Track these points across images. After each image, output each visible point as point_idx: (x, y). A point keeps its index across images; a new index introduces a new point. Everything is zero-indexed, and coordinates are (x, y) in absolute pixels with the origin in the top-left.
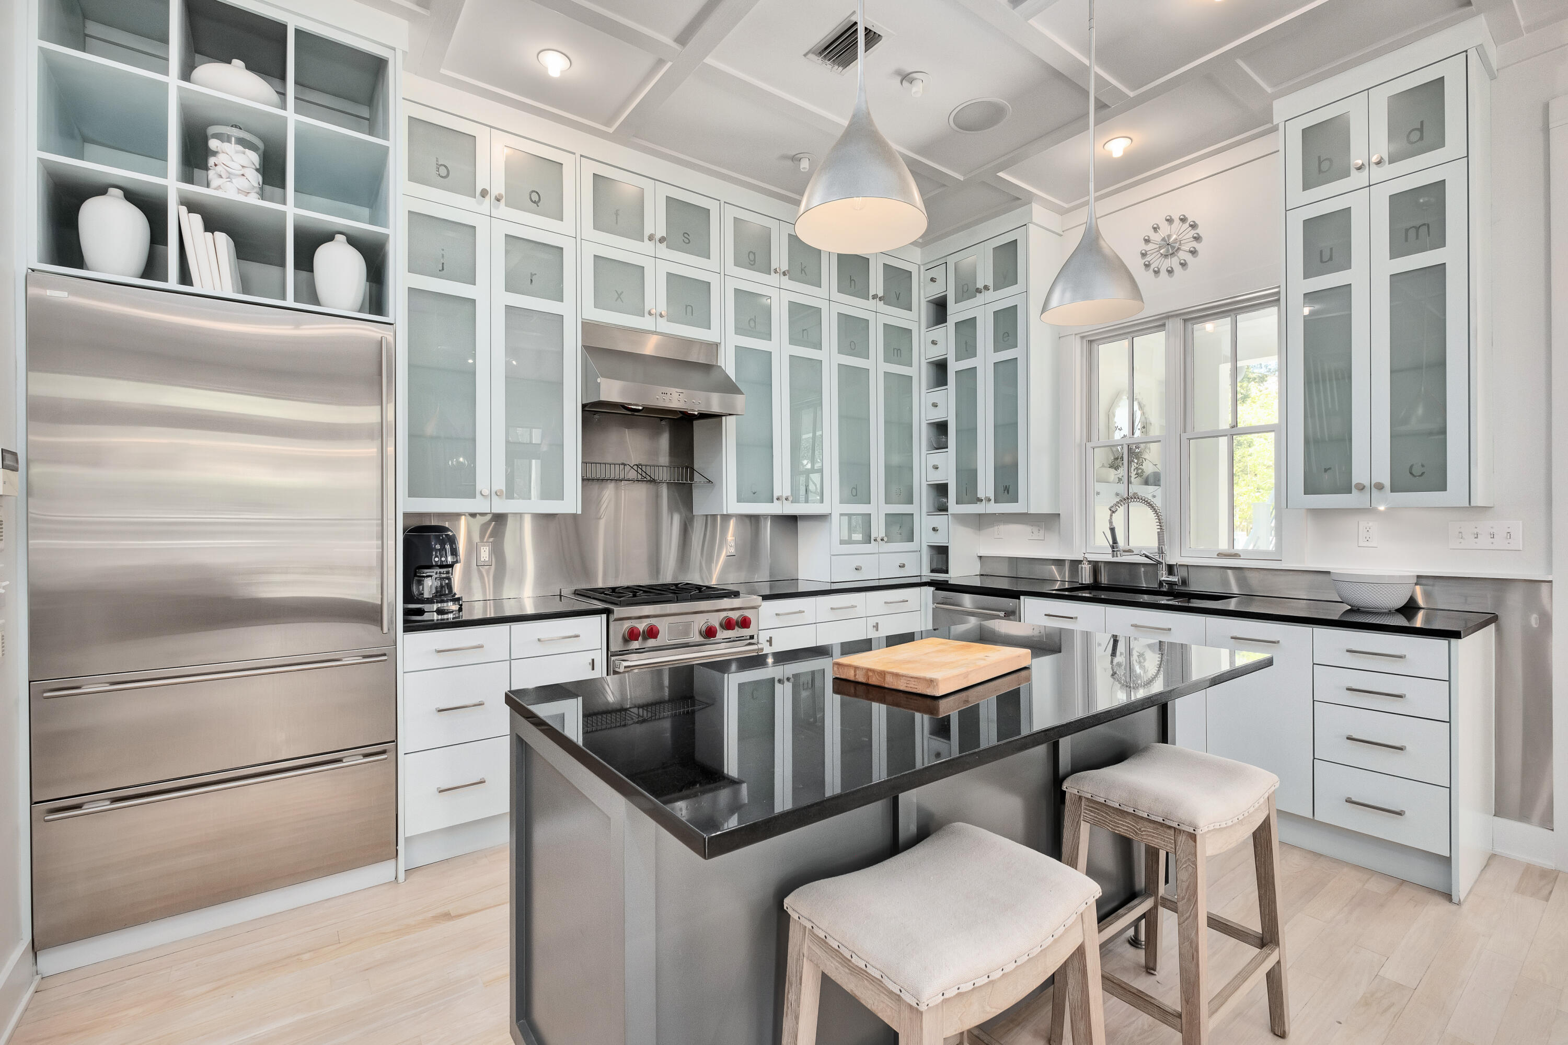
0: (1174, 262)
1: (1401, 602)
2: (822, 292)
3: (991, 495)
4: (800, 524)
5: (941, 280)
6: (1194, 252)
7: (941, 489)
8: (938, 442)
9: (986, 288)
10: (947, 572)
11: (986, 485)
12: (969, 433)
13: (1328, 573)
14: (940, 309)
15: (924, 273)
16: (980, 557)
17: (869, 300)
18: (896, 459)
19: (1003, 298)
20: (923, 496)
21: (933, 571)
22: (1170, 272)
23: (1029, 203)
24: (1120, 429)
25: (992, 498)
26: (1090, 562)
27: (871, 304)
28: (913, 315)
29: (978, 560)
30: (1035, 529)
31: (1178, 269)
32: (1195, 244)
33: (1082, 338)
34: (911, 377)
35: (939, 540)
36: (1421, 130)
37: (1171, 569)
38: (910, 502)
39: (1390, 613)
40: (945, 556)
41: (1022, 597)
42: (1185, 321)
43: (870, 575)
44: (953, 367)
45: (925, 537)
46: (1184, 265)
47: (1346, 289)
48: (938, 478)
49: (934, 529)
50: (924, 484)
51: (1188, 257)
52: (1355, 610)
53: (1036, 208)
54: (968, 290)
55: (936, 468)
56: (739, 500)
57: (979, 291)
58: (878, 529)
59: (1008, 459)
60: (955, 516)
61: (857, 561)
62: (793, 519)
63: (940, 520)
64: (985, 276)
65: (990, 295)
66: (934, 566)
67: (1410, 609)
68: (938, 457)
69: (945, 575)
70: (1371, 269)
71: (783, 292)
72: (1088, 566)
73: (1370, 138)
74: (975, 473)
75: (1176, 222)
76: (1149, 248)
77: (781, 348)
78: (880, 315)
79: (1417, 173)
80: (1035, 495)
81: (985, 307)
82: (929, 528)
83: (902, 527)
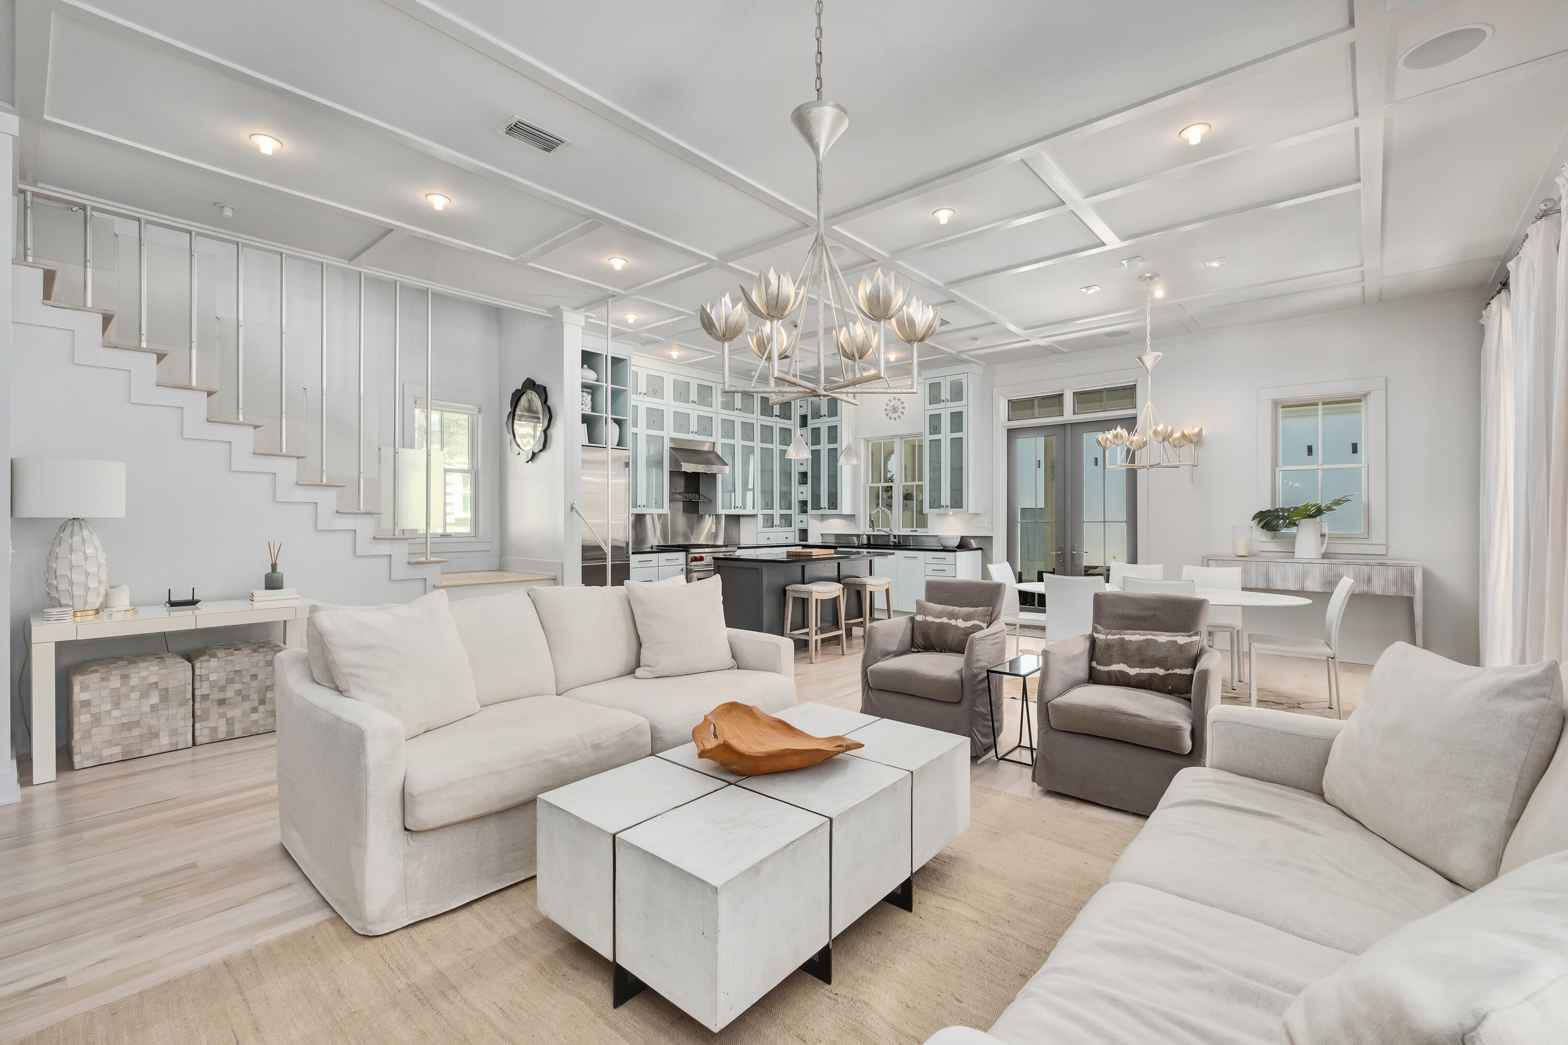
0: (896, 415)
1: (956, 545)
2: (754, 416)
3: (827, 506)
4: (741, 519)
5: (805, 407)
6: (902, 413)
7: (804, 503)
8: (803, 481)
9: (825, 416)
10: (807, 541)
11: (824, 502)
12: (817, 478)
13: (937, 536)
14: (804, 421)
15: (797, 404)
16: (822, 534)
17: (773, 417)
18: (785, 489)
19: (832, 421)
20: (796, 506)
21: (800, 541)
22: (895, 419)
24: (891, 472)
25: (827, 508)
26: (866, 535)
27: (774, 419)
28: (791, 422)
29: (820, 535)
30: (845, 521)
31: (897, 418)
32: (902, 410)
33: (864, 439)
35: (803, 526)
36: (958, 393)
37: (895, 537)
38: (791, 508)
40: (806, 534)
42: (901, 438)
43: (772, 542)
44: (810, 448)
45: (797, 525)
46: (899, 417)
47: (939, 440)
48: (803, 498)
49: (801, 521)
50: (797, 500)
51: (901, 415)
52: (949, 547)
54: (817, 415)
55: (802, 493)
56: (723, 508)
57: (821, 416)
58: (777, 521)
59: (833, 490)
60: (811, 515)
61: (769, 535)
62: (738, 517)
63: (803, 517)
64: (824, 410)
65: (826, 419)
66: (801, 539)
68: (803, 488)
69: (806, 542)
70: (946, 436)
71: (738, 418)
72: (865, 537)
73: (945, 393)
74: (819, 496)
75: (897, 400)
76: (888, 408)
77: (738, 442)
78: (777, 423)
79: (956, 407)
80: (846, 506)
81: (824, 424)
82: (798, 520)
83: (787, 520)
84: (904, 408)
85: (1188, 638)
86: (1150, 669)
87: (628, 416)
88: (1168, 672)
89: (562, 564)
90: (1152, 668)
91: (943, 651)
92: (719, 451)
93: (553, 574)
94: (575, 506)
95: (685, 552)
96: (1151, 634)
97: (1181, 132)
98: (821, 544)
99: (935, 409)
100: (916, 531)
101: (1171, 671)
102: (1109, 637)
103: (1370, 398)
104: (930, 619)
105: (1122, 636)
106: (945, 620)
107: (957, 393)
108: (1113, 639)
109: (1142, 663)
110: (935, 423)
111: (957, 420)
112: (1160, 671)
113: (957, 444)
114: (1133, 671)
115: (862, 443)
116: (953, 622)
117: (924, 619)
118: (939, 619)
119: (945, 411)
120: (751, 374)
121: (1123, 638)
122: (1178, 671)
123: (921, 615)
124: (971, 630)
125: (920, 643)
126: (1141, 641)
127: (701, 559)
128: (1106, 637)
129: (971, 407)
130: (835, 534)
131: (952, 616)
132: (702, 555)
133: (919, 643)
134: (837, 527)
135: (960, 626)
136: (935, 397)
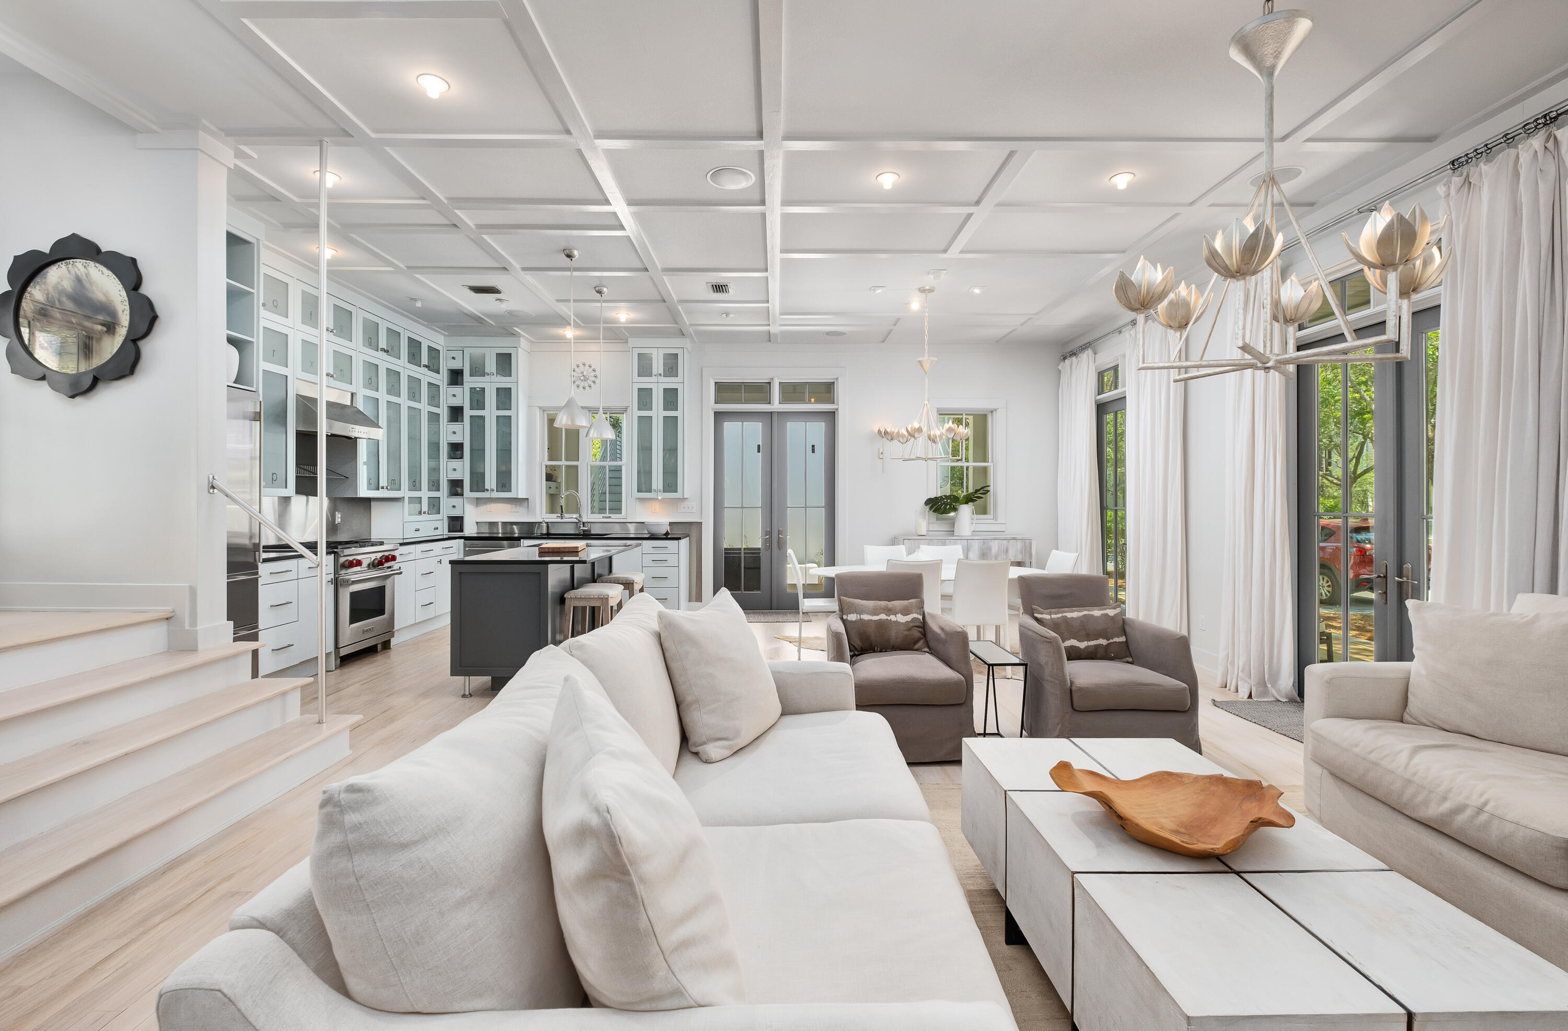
0: (586, 384)
1: (665, 532)
2: (400, 362)
3: (494, 487)
4: (373, 504)
5: (459, 359)
6: (594, 382)
7: (458, 484)
8: (457, 455)
9: (491, 373)
11: (491, 480)
12: (478, 453)
13: (644, 523)
14: (458, 376)
15: (446, 353)
16: (477, 523)
17: (421, 367)
18: (433, 464)
19: (503, 381)
20: (446, 486)
21: (453, 531)
22: (584, 389)
23: (519, 337)
25: (495, 489)
26: (546, 522)
27: (422, 370)
28: (440, 376)
29: (475, 524)
30: (514, 506)
31: (587, 388)
32: (594, 379)
33: (540, 408)
34: (439, 414)
35: (456, 513)
36: (672, 368)
38: (438, 490)
39: (662, 536)
40: (460, 520)
41: (522, 540)
43: (422, 534)
44: (468, 413)
45: (447, 512)
46: (590, 386)
47: (650, 417)
48: (456, 476)
49: (454, 507)
50: (447, 479)
51: (593, 384)
52: (652, 535)
53: (522, 339)
54: (478, 370)
55: (455, 470)
56: (369, 489)
57: (486, 374)
58: (425, 506)
59: (503, 468)
60: (470, 499)
61: (417, 526)
62: (369, 501)
63: (456, 501)
64: (490, 366)
65: (493, 378)
66: (454, 528)
67: (667, 534)
68: (457, 464)
69: (462, 533)
70: (658, 412)
71: (384, 362)
72: (545, 525)
73: (658, 365)
74: (483, 475)
75: (587, 366)
76: (575, 374)
77: (383, 396)
78: (426, 376)
79: (670, 383)
80: (520, 488)
81: (491, 383)
82: (450, 506)
83: (435, 505)
84: (596, 377)
85: (1114, 610)
86: (1095, 641)
87: (255, 336)
88: (1109, 642)
89: (193, 591)
90: (1096, 640)
91: (884, 650)
92: (360, 405)
93: (164, 610)
94: (216, 483)
95: (333, 555)
96: (1086, 610)
97: (1111, 178)
98: (476, 535)
99: (646, 382)
100: (610, 517)
101: (1111, 641)
102: (1053, 616)
103: (998, 411)
104: (866, 617)
105: (1064, 614)
106: (883, 616)
107: (672, 365)
108: (1058, 618)
109: (1088, 637)
110: (645, 396)
111: (671, 399)
112: (1103, 642)
113: (671, 424)
114: (1082, 645)
115: (538, 413)
116: (893, 618)
117: (859, 618)
118: (877, 617)
119: (658, 385)
120: (415, 304)
121: (1066, 616)
122: (1116, 640)
123: (853, 613)
124: (912, 624)
125: (858, 645)
126: (1081, 617)
127: (359, 563)
128: (1051, 617)
129: (685, 383)
130: (489, 522)
131: (889, 611)
132: (359, 558)
133: (856, 646)
134: (501, 514)
135: (901, 621)
136: (645, 369)
